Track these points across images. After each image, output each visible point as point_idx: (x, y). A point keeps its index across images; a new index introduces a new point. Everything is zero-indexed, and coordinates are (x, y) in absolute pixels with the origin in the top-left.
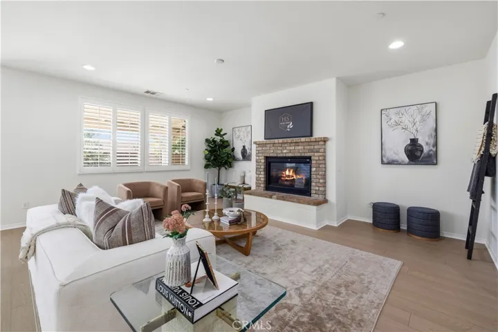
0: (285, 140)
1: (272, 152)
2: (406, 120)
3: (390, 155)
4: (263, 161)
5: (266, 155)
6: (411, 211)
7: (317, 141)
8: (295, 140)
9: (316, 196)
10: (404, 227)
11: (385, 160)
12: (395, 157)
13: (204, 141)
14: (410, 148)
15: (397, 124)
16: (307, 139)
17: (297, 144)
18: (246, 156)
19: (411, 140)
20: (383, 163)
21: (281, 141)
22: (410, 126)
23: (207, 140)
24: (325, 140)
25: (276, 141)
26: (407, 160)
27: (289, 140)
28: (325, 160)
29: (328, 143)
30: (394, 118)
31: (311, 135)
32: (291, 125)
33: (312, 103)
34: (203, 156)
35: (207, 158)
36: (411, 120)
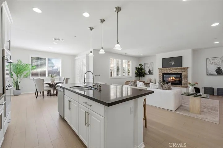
0: (171, 68)
1: (165, 72)
2: (216, 62)
3: (210, 72)
4: (162, 74)
5: (163, 73)
6: (218, 89)
7: (184, 68)
8: (175, 68)
9: (184, 85)
10: (216, 94)
11: (208, 74)
12: (212, 73)
13: (135, 68)
14: (217, 70)
15: (213, 63)
16: (180, 68)
17: (176, 69)
18: (150, 73)
19: (218, 68)
20: (207, 75)
21: (169, 68)
22: (218, 63)
23: (136, 68)
24: (187, 68)
25: (168, 68)
26: (216, 74)
27: (173, 68)
28: (187, 74)
29: (188, 69)
30: (212, 61)
31: (182, 67)
32: (173, 63)
33: (182, 57)
34: (135, 73)
35: (136, 74)
36: (218, 61)
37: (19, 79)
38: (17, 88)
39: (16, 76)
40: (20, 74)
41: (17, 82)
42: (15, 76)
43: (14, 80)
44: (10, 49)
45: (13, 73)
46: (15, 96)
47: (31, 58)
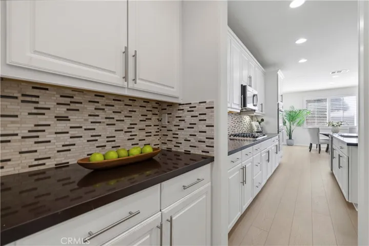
37: (293, 127)
38: (290, 138)
41: (290, 130)
42: (288, 123)
43: (287, 128)
44: (282, 102)
45: (286, 121)
46: (288, 145)
47: (305, 102)
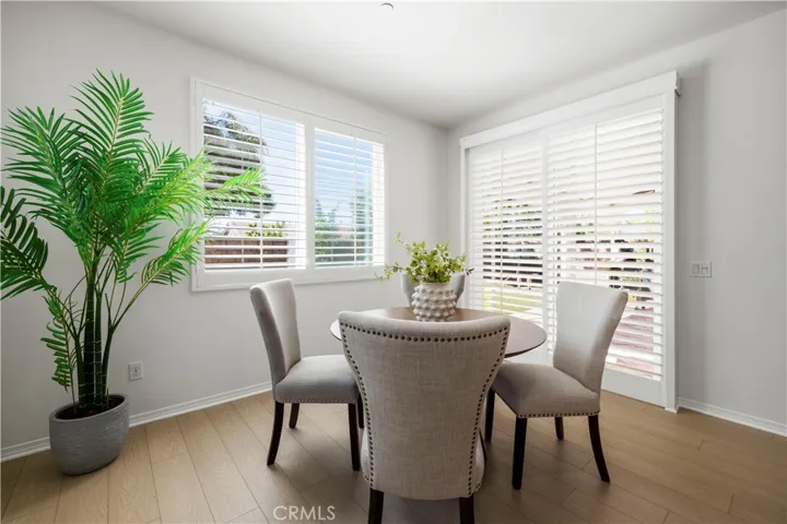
39: (79, 270)
40: (117, 250)
41: (92, 328)
43: (55, 306)
